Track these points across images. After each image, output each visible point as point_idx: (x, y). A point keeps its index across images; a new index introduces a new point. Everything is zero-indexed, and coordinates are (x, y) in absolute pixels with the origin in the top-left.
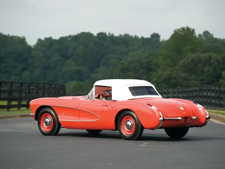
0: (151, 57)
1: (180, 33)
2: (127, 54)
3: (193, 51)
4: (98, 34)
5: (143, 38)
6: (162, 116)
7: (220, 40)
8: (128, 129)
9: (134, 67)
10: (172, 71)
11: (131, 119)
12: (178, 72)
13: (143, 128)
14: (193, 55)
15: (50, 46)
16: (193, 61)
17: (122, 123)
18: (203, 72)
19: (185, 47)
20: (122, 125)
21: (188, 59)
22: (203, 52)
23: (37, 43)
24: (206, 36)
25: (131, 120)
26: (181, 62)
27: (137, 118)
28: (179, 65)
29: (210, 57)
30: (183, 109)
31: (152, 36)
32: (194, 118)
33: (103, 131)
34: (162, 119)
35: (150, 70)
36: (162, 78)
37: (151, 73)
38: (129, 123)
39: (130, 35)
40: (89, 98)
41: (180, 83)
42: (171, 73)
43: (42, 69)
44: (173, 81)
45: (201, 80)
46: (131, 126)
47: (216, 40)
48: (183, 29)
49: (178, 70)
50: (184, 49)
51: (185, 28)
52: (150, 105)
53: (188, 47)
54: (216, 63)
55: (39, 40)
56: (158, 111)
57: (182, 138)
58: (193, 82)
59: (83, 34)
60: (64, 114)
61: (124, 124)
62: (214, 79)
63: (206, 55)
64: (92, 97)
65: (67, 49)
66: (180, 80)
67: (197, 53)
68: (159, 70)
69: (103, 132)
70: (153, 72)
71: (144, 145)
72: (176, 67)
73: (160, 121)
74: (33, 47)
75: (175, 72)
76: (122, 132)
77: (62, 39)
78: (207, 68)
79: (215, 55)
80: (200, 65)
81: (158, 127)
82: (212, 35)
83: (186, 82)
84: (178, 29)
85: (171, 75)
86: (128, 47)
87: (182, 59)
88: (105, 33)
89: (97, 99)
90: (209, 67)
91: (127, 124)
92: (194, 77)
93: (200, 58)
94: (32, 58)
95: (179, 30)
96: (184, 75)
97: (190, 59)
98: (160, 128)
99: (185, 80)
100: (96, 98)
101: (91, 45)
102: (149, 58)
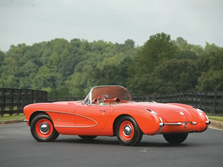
0: (126, 63)
1: (155, 39)
2: (102, 60)
3: (170, 57)
4: (72, 41)
5: (117, 44)
6: (161, 121)
7: (194, 46)
8: (126, 135)
9: (110, 73)
10: (148, 77)
11: (130, 124)
12: (155, 78)
13: (142, 133)
14: (169, 61)
15: (23, 53)
16: (169, 67)
17: (120, 128)
18: (179, 78)
19: (161, 53)
20: (120, 130)
21: (164, 65)
22: (178, 59)
23: (10, 50)
24: (180, 43)
25: (130, 126)
26: (157, 68)
27: (137, 123)
28: (154, 71)
29: (186, 63)
30: (183, 114)
31: (126, 42)
32: (195, 123)
33: (98, 136)
34: (162, 124)
35: (126, 76)
36: (138, 84)
37: (127, 79)
38: (128, 129)
39: (105, 41)
40: (85, 104)
41: (157, 89)
42: (147, 79)
43: (15, 75)
44: (149, 87)
45: (177, 86)
46: (129, 131)
47: (190, 46)
48: (159, 35)
49: (154, 76)
50: (159, 55)
51: (161, 34)
52: (149, 110)
53: (163, 53)
54: (192, 69)
55: (13, 46)
56: (158, 116)
57: (181, 143)
58: (169, 88)
59: (57, 40)
60: (59, 120)
61: (122, 129)
62: (190, 85)
63: (182, 61)
64: (88, 102)
65: (41, 55)
66: (157, 86)
67: (173, 59)
68: (135, 76)
69: (98, 138)
70: (129, 78)
71: (145, 151)
72: (152, 73)
73: (161, 126)
74: (5, 53)
75: (150, 78)
76: (121, 137)
77: (37, 46)
78: (183, 74)
79: (190, 61)
80: (176, 71)
81: (158, 133)
82: (186, 41)
83: (163, 88)
84: (153, 36)
85: (147, 81)
86: (102, 54)
87: (158, 64)
88: (79, 40)
89: (94, 105)
90: (185, 73)
91: (126, 129)
92: (170, 83)
93: (176, 64)
94: (5, 64)
95: (155, 37)
96: (160, 81)
97: (166, 65)
98: (160, 133)
99: (161, 86)
100: (93, 103)
101: (65, 51)
102: (124, 64)
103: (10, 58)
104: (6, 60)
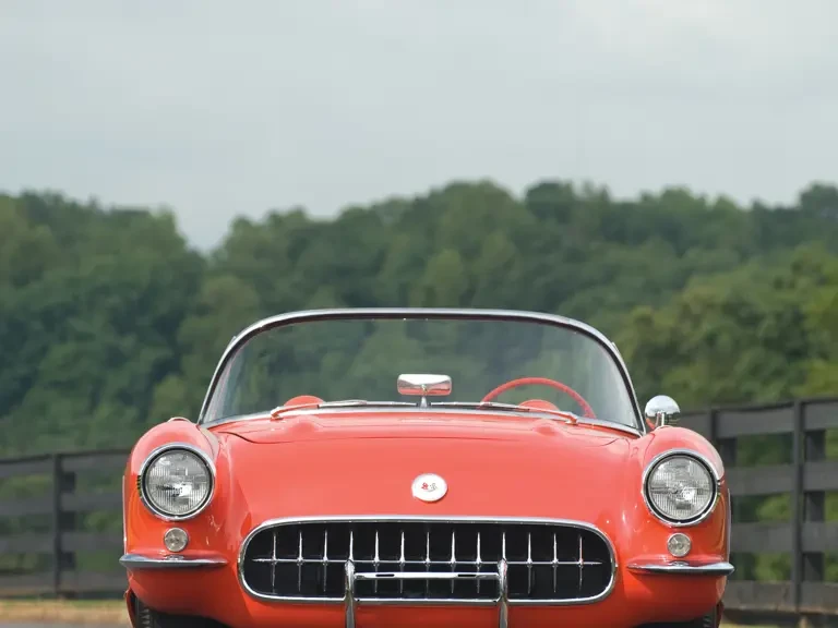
4: (531, 192)
5: (759, 210)
15: (293, 254)
31: (805, 197)
37: (804, 364)
39: (696, 192)
55: (242, 224)
59: (457, 190)
65: (376, 267)
77: (355, 220)
86: (680, 253)
88: (569, 188)
94: (202, 311)
101: (498, 244)
102: (792, 286)
103: (228, 282)
104: (209, 288)
